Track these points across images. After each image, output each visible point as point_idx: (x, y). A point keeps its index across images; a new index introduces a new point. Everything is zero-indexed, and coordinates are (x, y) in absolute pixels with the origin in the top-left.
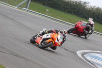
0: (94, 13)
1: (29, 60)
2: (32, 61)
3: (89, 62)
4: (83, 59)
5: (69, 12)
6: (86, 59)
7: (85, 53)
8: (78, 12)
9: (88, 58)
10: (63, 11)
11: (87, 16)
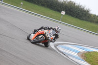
0: (66, 6)
1: (4, 51)
2: (7, 52)
3: (62, 53)
4: (56, 50)
5: (43, 5)
6: (59, 50)
7: (58, 45)
8: (51, 5)
9: (61, 49)
10: (37, 4)
11: (59, 9)
